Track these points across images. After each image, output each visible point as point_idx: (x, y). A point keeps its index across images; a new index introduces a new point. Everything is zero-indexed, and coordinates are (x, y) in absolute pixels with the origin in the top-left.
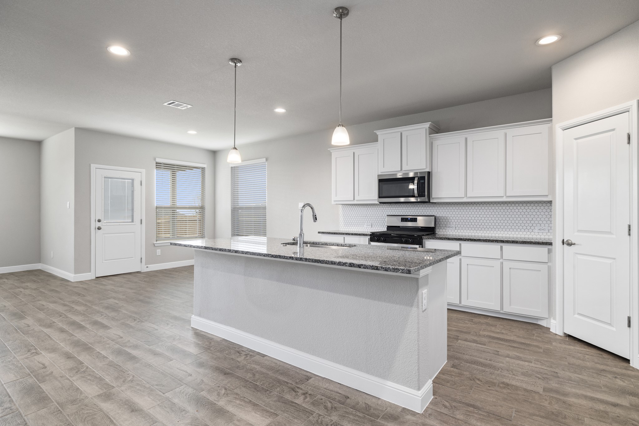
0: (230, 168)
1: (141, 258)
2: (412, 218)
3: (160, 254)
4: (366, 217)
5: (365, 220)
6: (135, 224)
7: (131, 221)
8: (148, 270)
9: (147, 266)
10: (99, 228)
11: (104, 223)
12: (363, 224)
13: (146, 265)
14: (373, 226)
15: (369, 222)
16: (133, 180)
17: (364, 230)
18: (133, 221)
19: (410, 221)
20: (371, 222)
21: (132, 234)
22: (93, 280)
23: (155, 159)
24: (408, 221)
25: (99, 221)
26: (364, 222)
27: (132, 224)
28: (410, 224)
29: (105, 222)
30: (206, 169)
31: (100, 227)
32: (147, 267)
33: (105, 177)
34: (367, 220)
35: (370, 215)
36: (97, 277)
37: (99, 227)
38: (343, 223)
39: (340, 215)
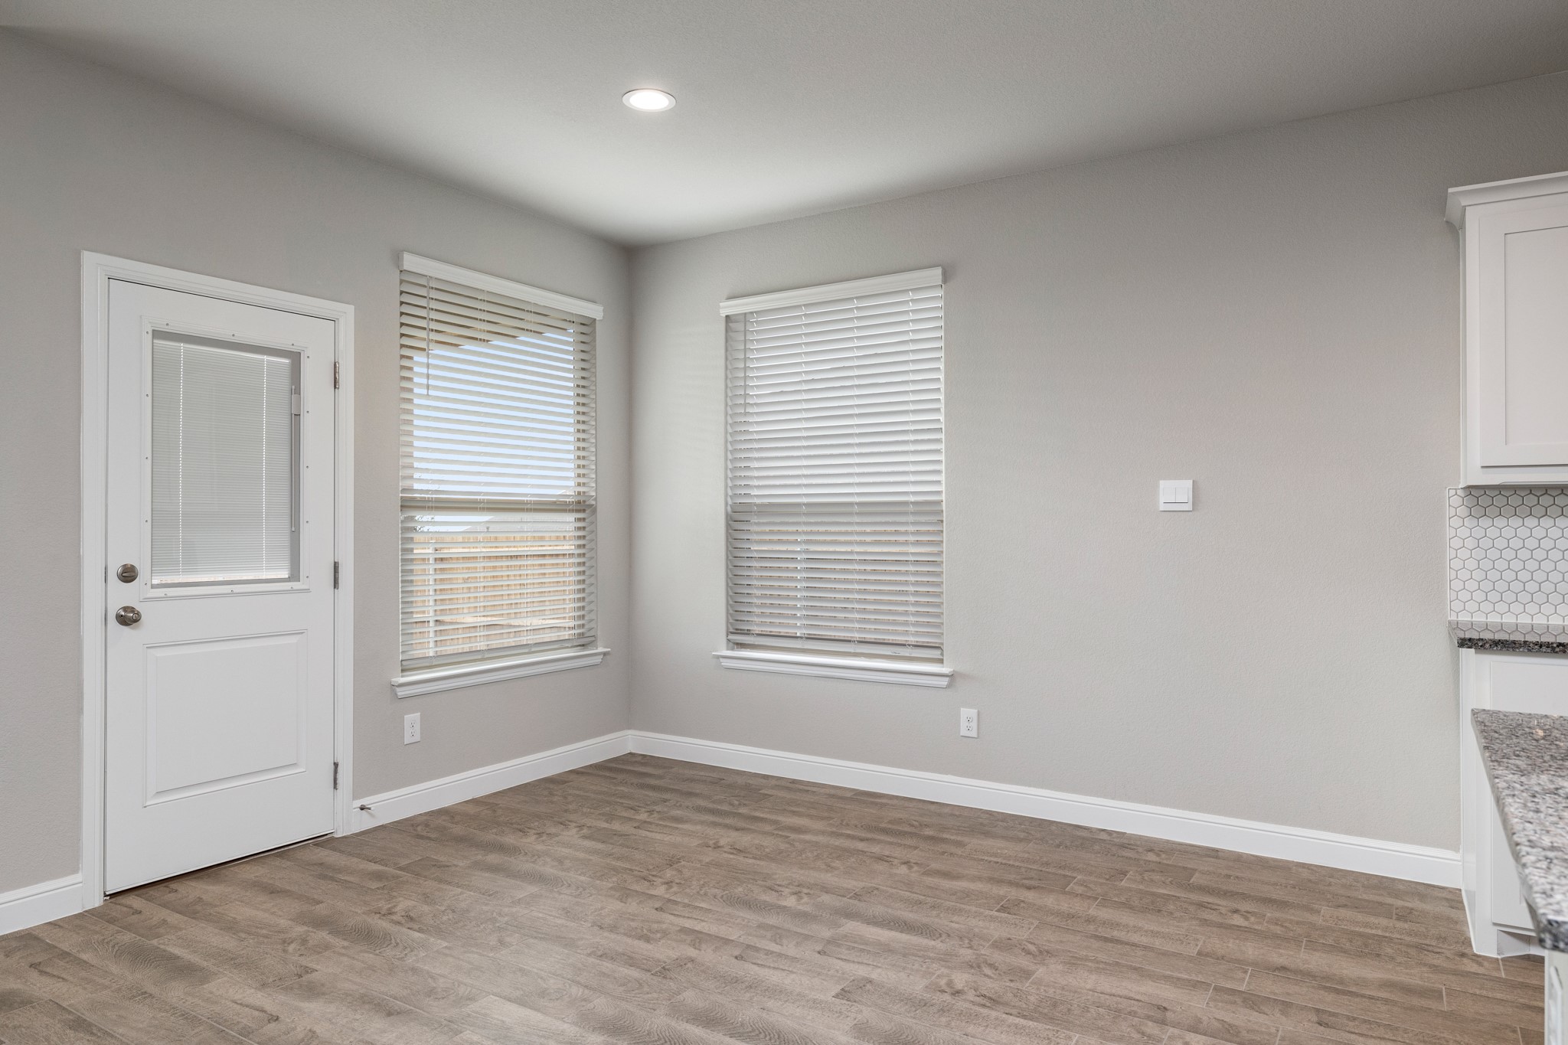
0: (724, 319)
1: (336, 765)
3: (417, 738)
6: (307, 591)
7: (285, 574)
8: (366, 823)
9: (365, 801)
10: (128, 618)
11: (153, 586)
13: (355, 797)
16: (295, 357)
18: (294, 576)
21: (293, 640)
22: (91, 913)
23: (397, 259)
25: (128, 575)
27: (292, 591)
29: (155, 582)
30: (598, 326)
31: (132, 610)
32: (362, 808)
33: (157, 334)
36: (112, 896)
37: (125, 609)
38: (1472, 585)
39: (1456, 543)
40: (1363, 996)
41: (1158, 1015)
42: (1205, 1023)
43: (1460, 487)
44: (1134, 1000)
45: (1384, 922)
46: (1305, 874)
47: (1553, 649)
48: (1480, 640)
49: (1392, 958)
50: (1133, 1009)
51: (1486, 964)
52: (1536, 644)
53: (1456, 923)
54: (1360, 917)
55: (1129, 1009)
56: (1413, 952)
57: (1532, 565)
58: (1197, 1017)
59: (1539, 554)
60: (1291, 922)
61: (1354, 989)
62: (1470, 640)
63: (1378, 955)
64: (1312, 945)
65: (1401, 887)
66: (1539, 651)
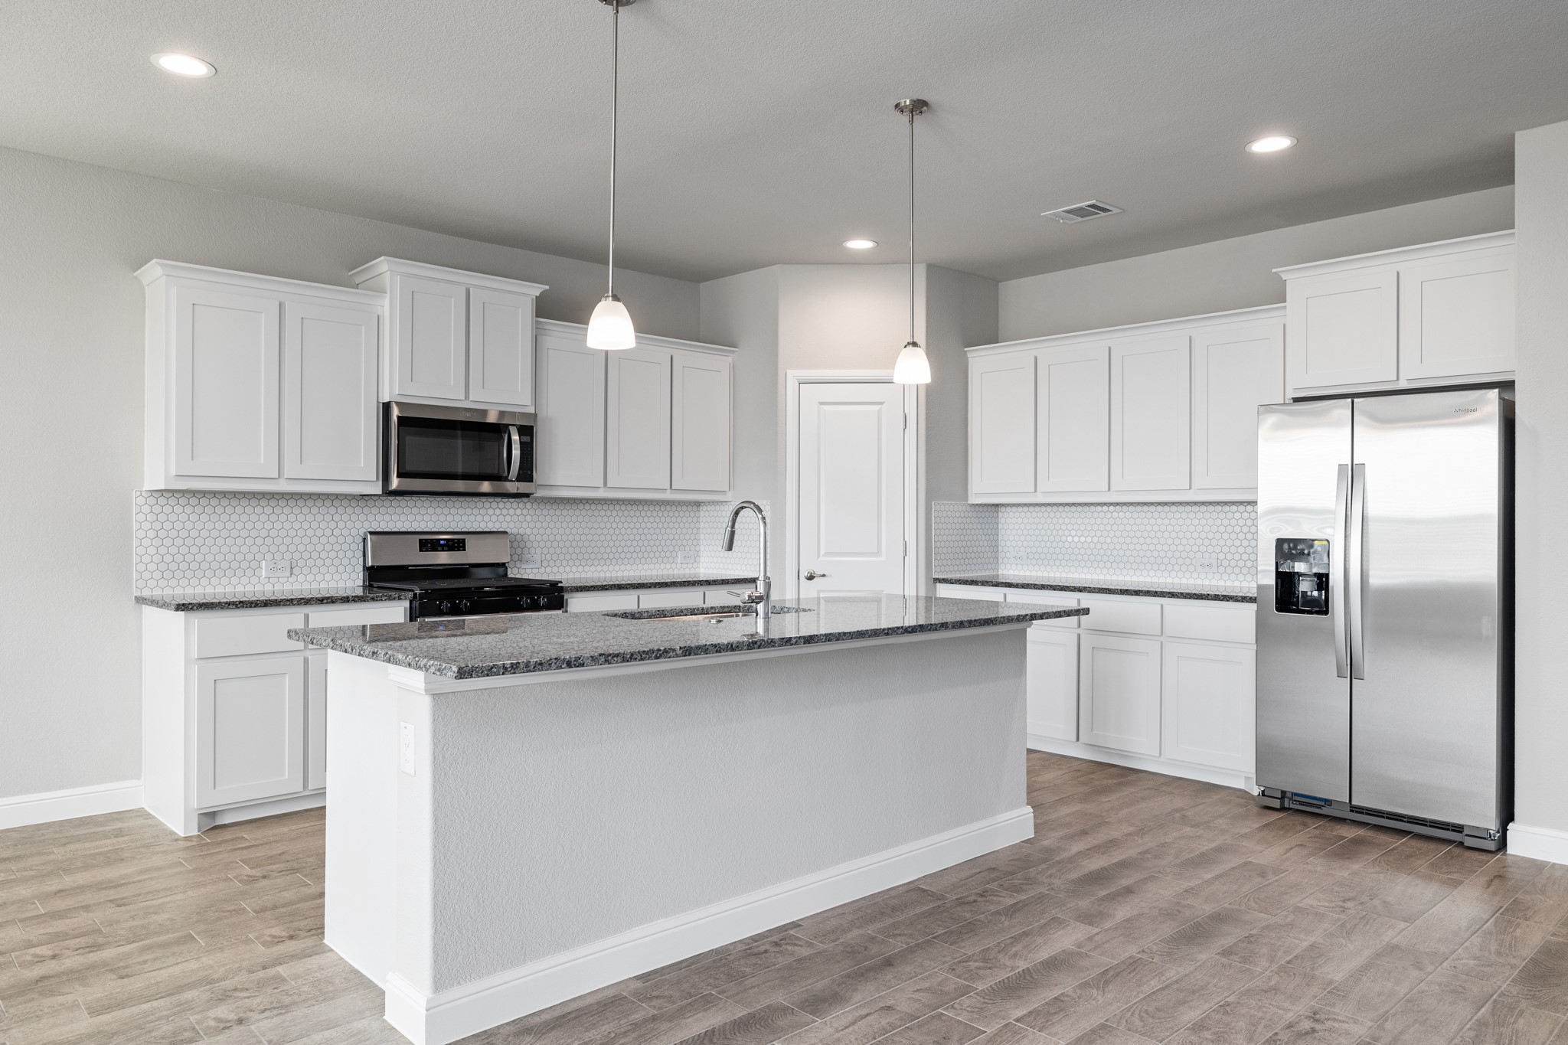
2: (453, 540)
4: (268, 541)
5: (264, 549)
12: (254, 564)
14: (296, 571)
15: (278, 556)
17: (259, 588)
19: (446, 548)
20: (288, 556)
24: (440, 548)
26: (258, 557)
28: (443, 558)
34: (273, 549)
35: (283, 533)
38: (152, 567)
39: (141, 534)
40: (134, 882)
43: (144, 489)
45: (108, 842)
46: (15, 835)
47: (236, 605)
48: (190, 604)
49: (133, 858)
51: (194, 839)
52: (226, 603)
53: (157, 826)
54: (87, 845)
56: (143, 850)
57: (194, 550)
59: (199, 541)
60: (37, 865)
61: (123, 882)
62: (183, 605)
63: (122, 860)
64: (68, 871)
65: (100, 819)
66: (228, 608)
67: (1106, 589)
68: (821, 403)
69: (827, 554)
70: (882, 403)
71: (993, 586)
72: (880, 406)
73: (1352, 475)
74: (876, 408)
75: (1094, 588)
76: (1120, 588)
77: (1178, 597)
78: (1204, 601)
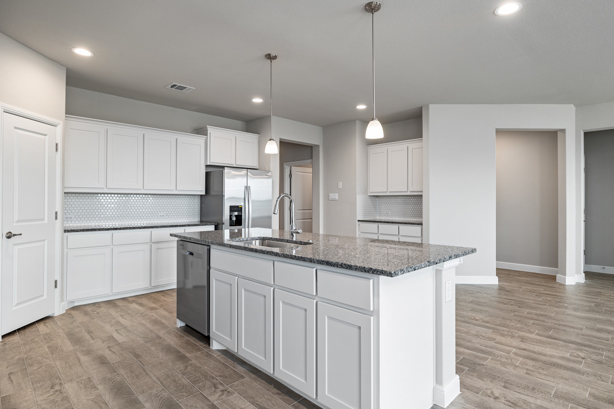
41: (508, 385)
42: (489, 380)
44: (517, 392)
50: (518, 388)
55: (520, 388)
58: (492, 383)
67: (164, 226)
68: (16, 128)
69: (19, 221)
70: (46, 135)
71: (106, 230)
72: (45, 137)
73: (247, 188)
74: (43, 137)
75: (159, 226)
76: (169, 225)
77: (191, 226)
78: (199, 226)
